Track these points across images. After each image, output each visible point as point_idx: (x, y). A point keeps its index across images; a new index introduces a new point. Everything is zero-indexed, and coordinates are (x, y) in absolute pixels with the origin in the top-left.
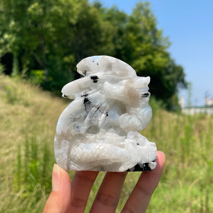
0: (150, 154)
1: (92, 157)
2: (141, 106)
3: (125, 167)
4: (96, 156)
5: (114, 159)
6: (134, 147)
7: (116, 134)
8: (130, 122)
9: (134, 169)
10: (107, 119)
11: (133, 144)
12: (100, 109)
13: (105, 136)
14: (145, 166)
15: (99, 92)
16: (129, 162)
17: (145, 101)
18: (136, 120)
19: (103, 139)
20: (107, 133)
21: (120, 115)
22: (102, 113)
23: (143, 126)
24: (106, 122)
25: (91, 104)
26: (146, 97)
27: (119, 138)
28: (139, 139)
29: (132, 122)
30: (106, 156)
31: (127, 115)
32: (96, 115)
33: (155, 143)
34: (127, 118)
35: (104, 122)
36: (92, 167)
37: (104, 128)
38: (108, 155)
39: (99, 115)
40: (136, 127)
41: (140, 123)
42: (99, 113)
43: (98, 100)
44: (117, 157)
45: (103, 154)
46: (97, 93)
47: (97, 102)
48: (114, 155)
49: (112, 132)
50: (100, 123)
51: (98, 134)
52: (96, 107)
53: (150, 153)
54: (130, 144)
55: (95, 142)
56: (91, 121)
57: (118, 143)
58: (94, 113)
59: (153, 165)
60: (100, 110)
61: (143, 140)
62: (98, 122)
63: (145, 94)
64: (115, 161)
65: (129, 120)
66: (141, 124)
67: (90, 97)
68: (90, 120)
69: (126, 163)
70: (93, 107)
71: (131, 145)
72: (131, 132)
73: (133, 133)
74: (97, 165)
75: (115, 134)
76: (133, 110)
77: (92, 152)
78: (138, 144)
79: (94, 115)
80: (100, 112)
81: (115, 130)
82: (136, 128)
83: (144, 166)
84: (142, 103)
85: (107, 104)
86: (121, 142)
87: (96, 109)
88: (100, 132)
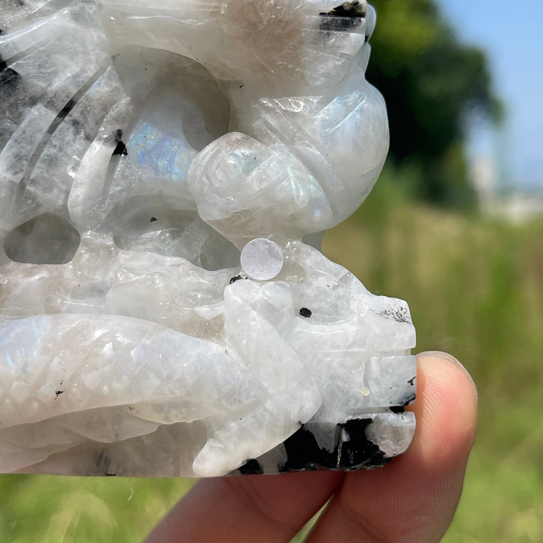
0: (375, 368)
1: (29, 401)
2: (319, 83)
3: (224, 450)
4: (47, 391)
5: (158, 407)
6: (280, 332)
7: (176, 260)
8: (254, 182)
9: (285, 460)
10: (123, 172)
11: (270, 311)
12: (75, 113)
13: (111, 274)
14: (345, 438)
15: (66, 11)
16: (248, 420)
17: (343, 55)
18: (290, 172)
19: (98, 291)
20: (123, 256)
21: (199, 148)
22: (89, 139)
23: (332, 206)
24: (114, 189)
25: (20, 86)
26: (346, 26)
27: (195, 281)
28: (310, 284)
29: (261, 180)
30: (105, 389)
31: (238, 143)
32: (53, 151)
33: (404, 304)
34: (231, 161)
35: (105, 192)
36: (45, 456)
37: (104, 227)
38: (117, 385)
39: (69, 150)
40: (291, 211)
41: (314, 188)
42: (70, 136)
43: (61, 59)
44: (173, 393)
45: (90, 379)
46: (55, 17)
47: (55, 73)
48: (154, 381)
49: (159, 251)
50: (78, 194)
51: (70, 266)
52: (50, 104)
53: (374, 359)
54: (254, 314)
55: (51, 310)
56: (22, 185)
57: (185, 312)
58: (39, 137)
59: (397, 433)
60: (75, 123)
61: (335, 288)
62: (67, 193)
63: (340, 11)
64: (166, 418)
65: (248, 171)
66: (321, 193)
67: (13, 43)
68: (17, 179)
69: (233, 425)
70: (33, 102)
71: (257, 322)
72: (260, 244)
73: (271, 251)
74: (66, 442)
75: (170, 260)
76: (268, 110)
77: (24, 370)
78: (305, 313)
79: (40, 149)
80: (77, 132)
81: (175, 235)
82: (294, 218)
83: (339, 437)
84: (322, 69)
85: (114, 85)
86: (203, 303)
87: (53, 115)
88: (81, 250)
